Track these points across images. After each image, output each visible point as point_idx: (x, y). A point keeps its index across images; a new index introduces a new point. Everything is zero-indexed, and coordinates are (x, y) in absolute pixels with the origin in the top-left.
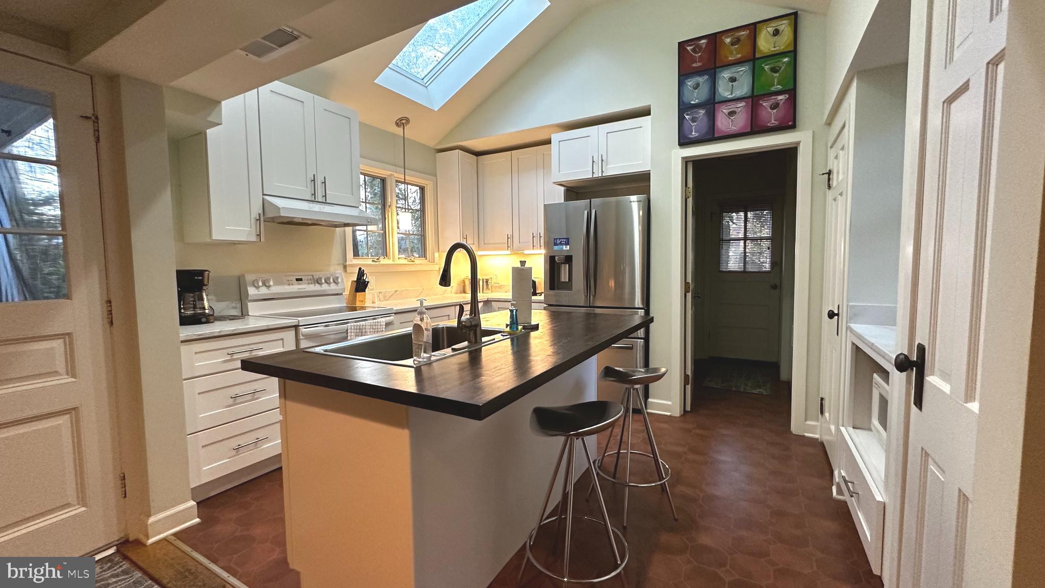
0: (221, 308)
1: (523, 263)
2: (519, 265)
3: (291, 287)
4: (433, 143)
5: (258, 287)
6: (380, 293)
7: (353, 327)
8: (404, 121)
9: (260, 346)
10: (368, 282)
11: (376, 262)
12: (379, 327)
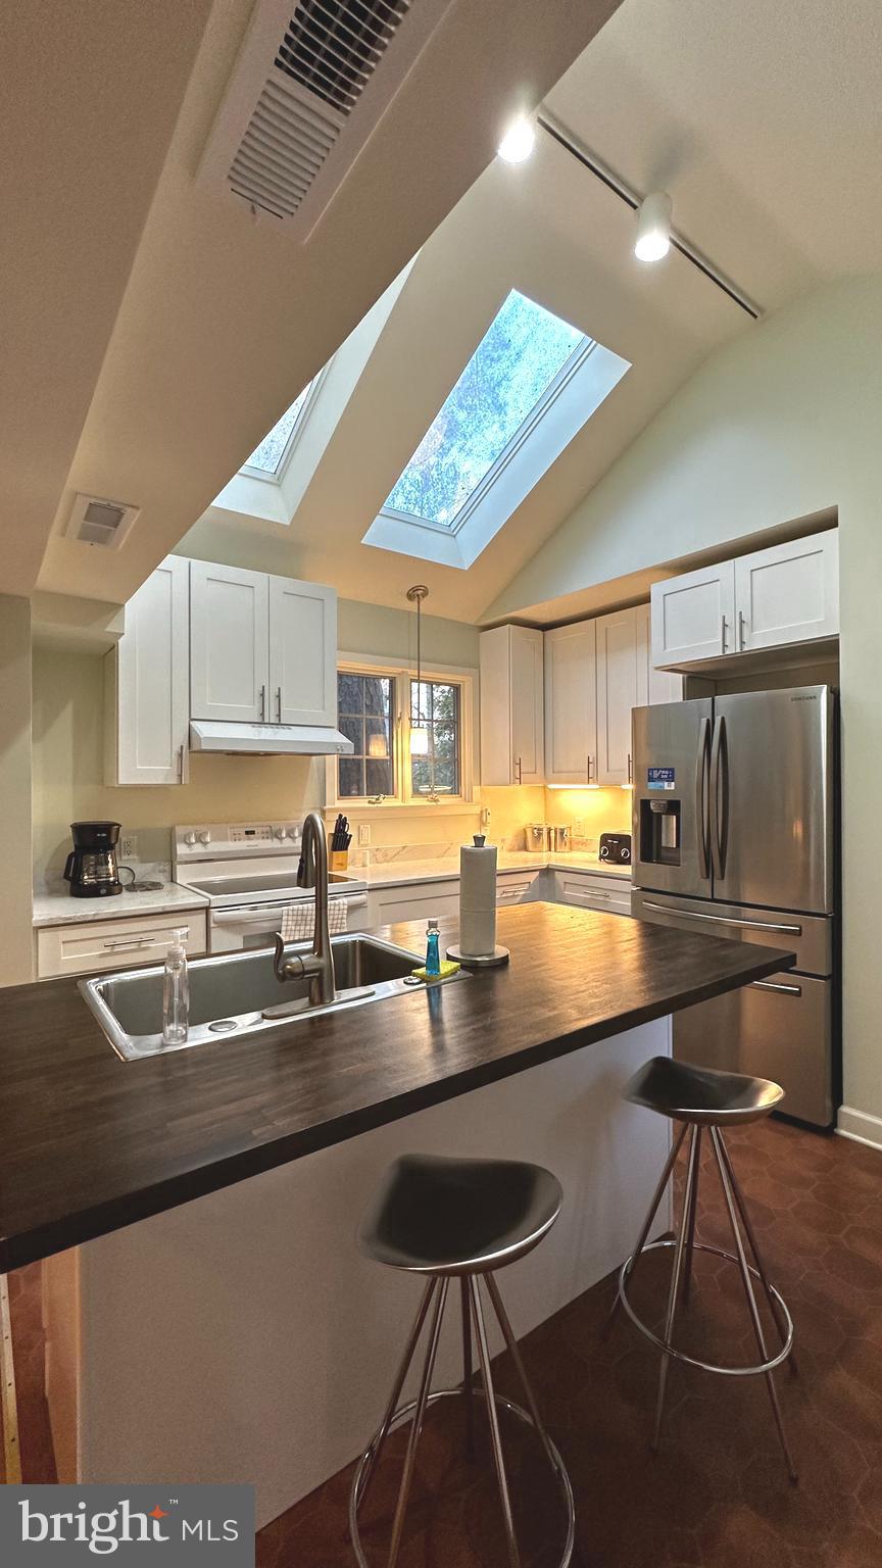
0: (144, 871)
1: (479, 841)
2: (470, 844)
3: (238, 843)
4: (472, 619)
5: (190, 845)
6: (377, 850)
7: (291, 913)
8: (419, 592)
9: (151, 935)
10: (351, 836)
11: (374, 803)
12: (337, 912)
